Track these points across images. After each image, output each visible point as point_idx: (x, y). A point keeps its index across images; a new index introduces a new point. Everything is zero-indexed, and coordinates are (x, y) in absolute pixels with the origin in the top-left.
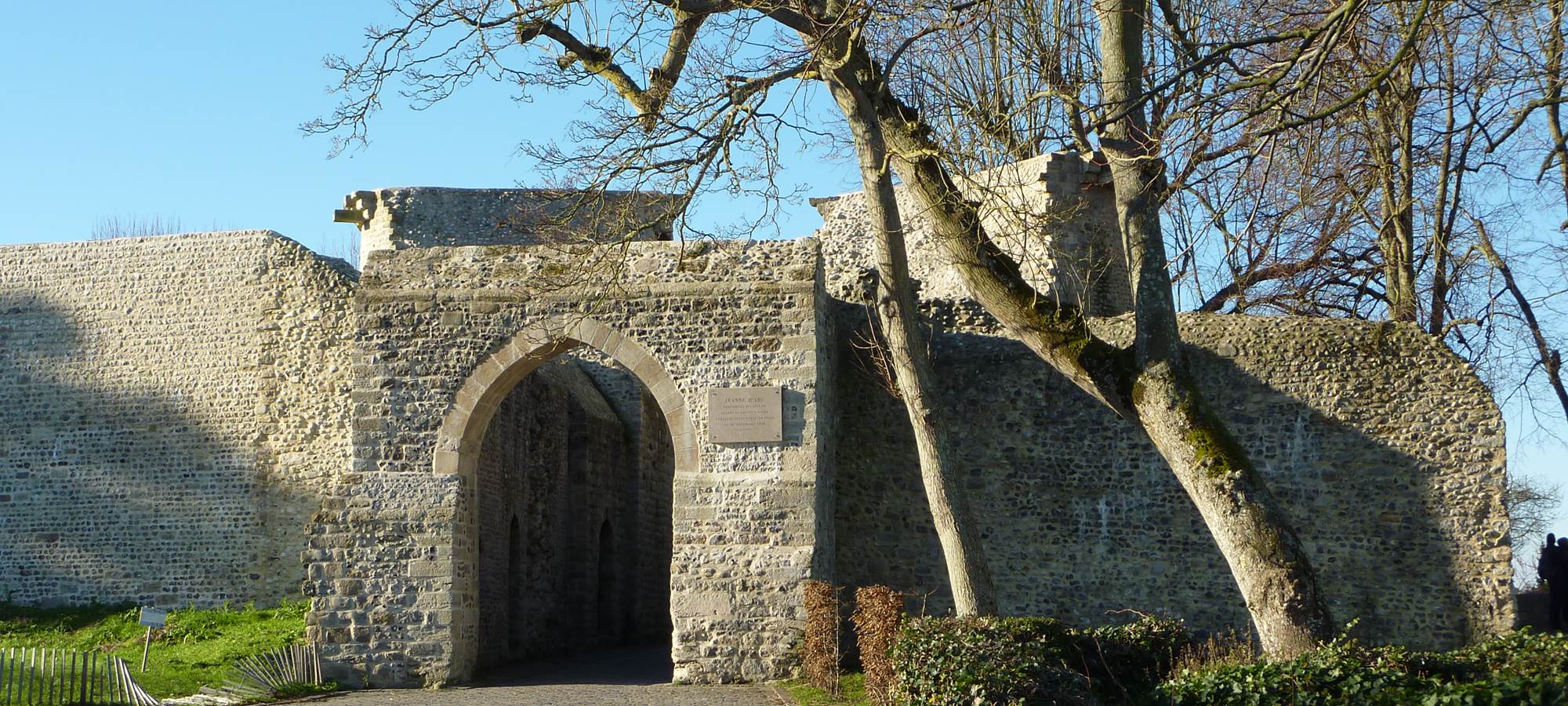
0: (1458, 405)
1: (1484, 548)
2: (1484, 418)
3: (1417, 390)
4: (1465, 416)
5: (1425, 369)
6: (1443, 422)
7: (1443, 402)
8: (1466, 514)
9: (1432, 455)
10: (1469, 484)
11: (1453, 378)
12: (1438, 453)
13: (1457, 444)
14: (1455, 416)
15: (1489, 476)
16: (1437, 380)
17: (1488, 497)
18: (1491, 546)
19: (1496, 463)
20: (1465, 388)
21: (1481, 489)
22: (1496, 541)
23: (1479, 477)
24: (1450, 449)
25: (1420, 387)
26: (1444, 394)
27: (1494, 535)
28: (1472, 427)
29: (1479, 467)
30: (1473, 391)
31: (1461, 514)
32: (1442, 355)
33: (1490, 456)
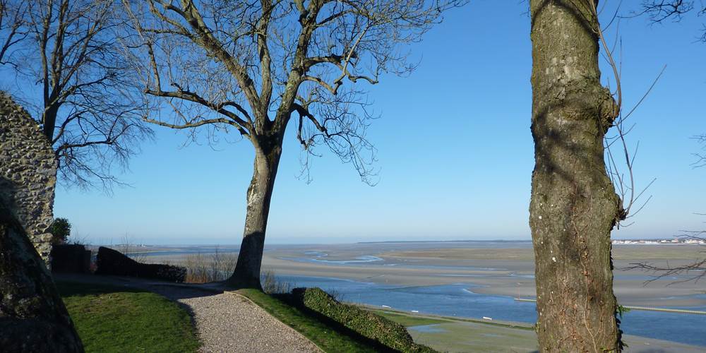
0: (30, 148)
1: (36, 234)
2: (46, 157)
3: (5, 136)
4: (34, 155)
5: (12, 124)
6: (19, 157)
7: (21, 145)
8: (27, 213)
9: (10, 176)
10: (31, 195)
11: (29, 132)
12: (14, 175)
13: (27, 171)
14: (28, 155)
15: (44, 192)
16: (19, 132)
17: (42, 204)
18: (41, 232)
19: (49, 185)
20: (36, 139)
21: (38, 199)
22: (44, 230)
23: (38, 192)
24: (22, 174)
25: (8, 134)
26: (22, 140)
27: (43, 226)
28: (38, 162)
29: (39, 186)
30: (41, 142)
31: (23, 213)
32: (24, 117)
33: (46, 180)
